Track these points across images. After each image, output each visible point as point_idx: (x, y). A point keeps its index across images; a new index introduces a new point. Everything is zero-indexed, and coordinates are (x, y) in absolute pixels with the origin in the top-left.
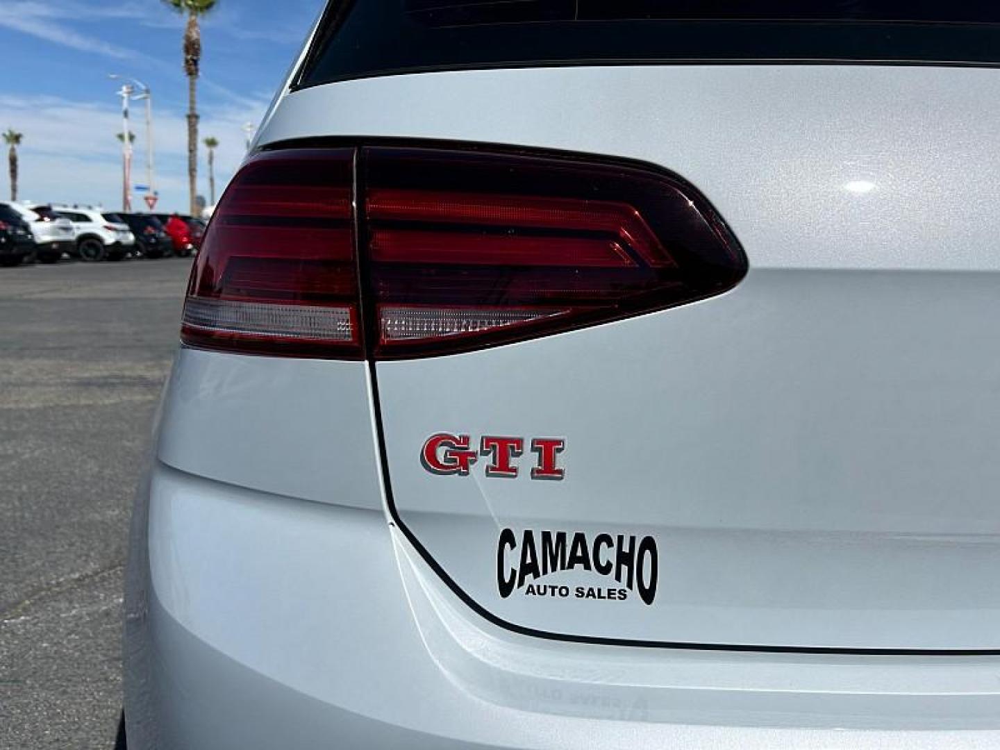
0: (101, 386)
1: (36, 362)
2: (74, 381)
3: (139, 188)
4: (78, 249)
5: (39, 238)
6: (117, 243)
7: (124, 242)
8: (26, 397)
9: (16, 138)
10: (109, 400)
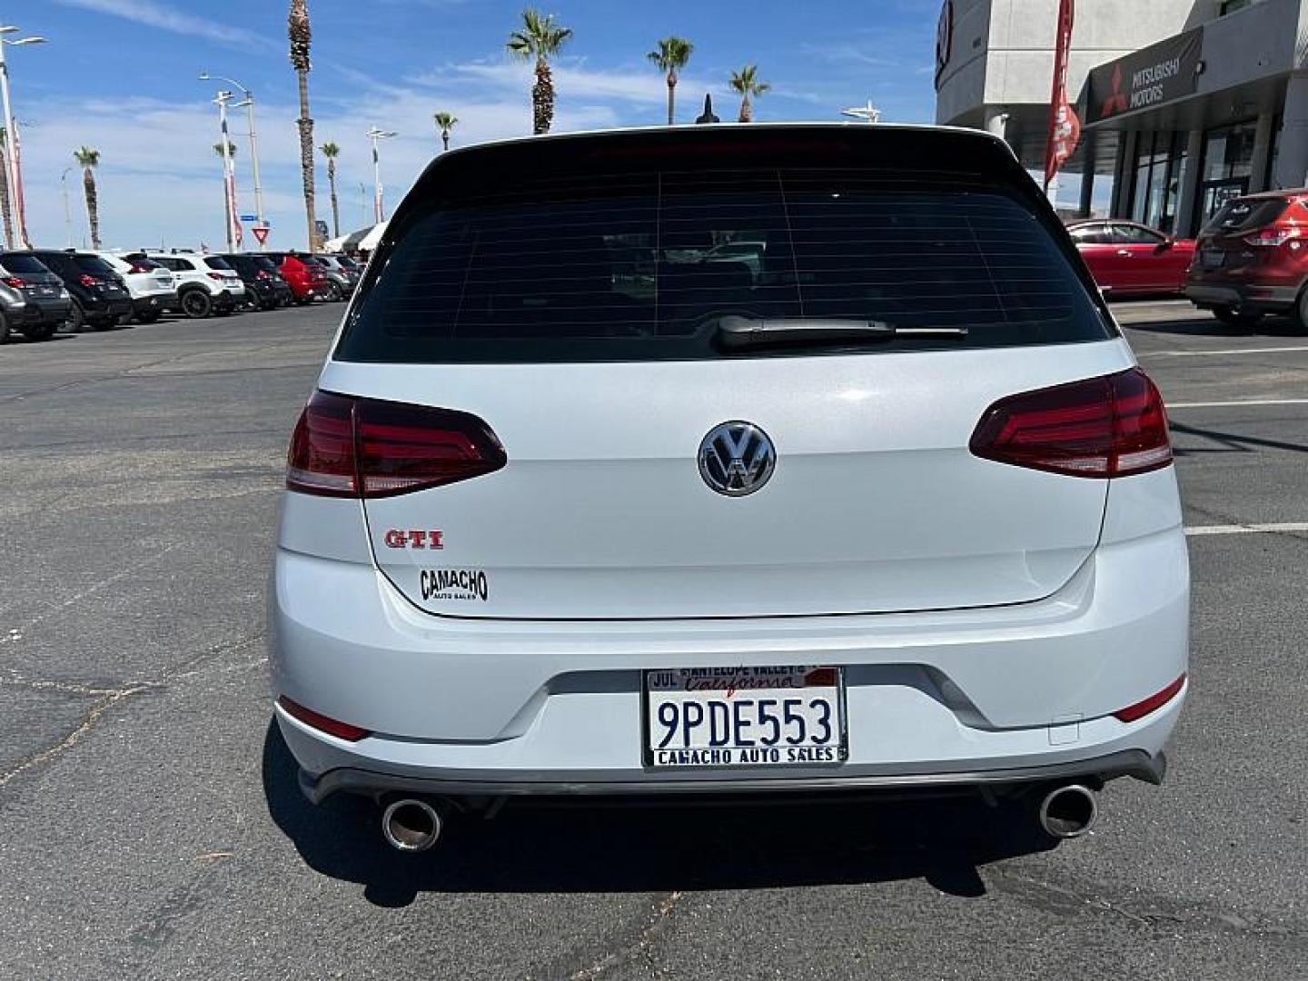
0: (226, 477)
1: (159, 452)
2: (199, 473)
3: (245, 218)
4: (180, 303)
5: (135, 294)
6: (226, 292)
7: (233, 291)
8: (157, 492)
9: (91, 158)
10: (238, 491)
